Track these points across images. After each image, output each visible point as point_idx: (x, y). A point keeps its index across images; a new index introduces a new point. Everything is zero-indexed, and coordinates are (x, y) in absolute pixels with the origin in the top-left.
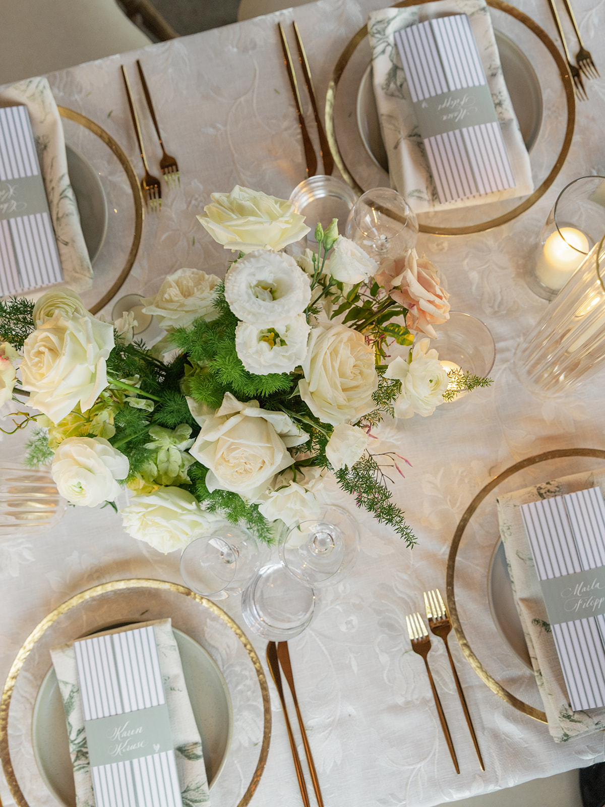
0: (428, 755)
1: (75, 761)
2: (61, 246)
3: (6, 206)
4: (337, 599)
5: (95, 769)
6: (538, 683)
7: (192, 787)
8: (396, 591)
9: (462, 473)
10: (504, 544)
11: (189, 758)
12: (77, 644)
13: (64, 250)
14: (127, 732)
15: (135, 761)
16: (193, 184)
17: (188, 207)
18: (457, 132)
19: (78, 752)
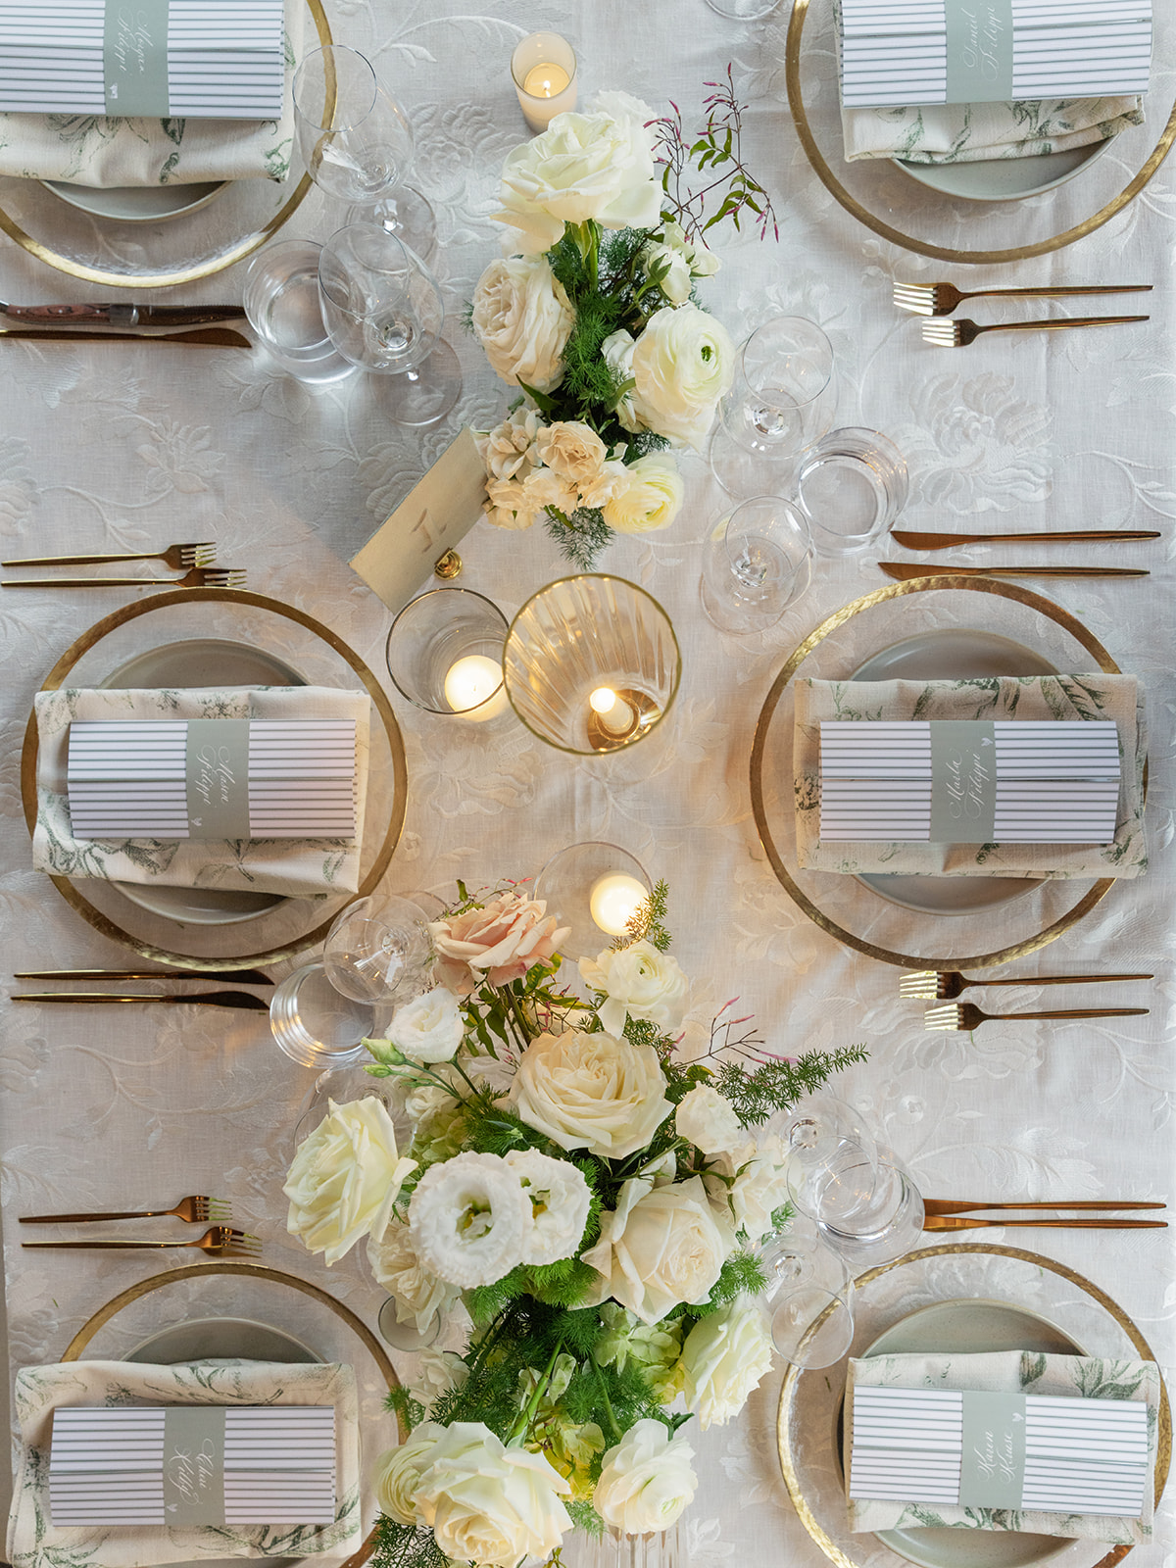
0: (1114, 1045)
1: (1005, 1526)
2: (280, 1399)
3: (202, 1469)
4: (877, 1116)
5: (1024, 1505)
6: (1063, 878)
7: (1080, 1379)
8: (886, 1033)
9: (747, 899)
10: (864, 872)
11: (1040, 1373)
12: (852, 1494)
13: (288, 1397)
14: (988, 1453)
15: (1029, 1451)
16: (228, 1180)
17: (263, 1195)
18: (251, 785)
19: (994, 1520)
